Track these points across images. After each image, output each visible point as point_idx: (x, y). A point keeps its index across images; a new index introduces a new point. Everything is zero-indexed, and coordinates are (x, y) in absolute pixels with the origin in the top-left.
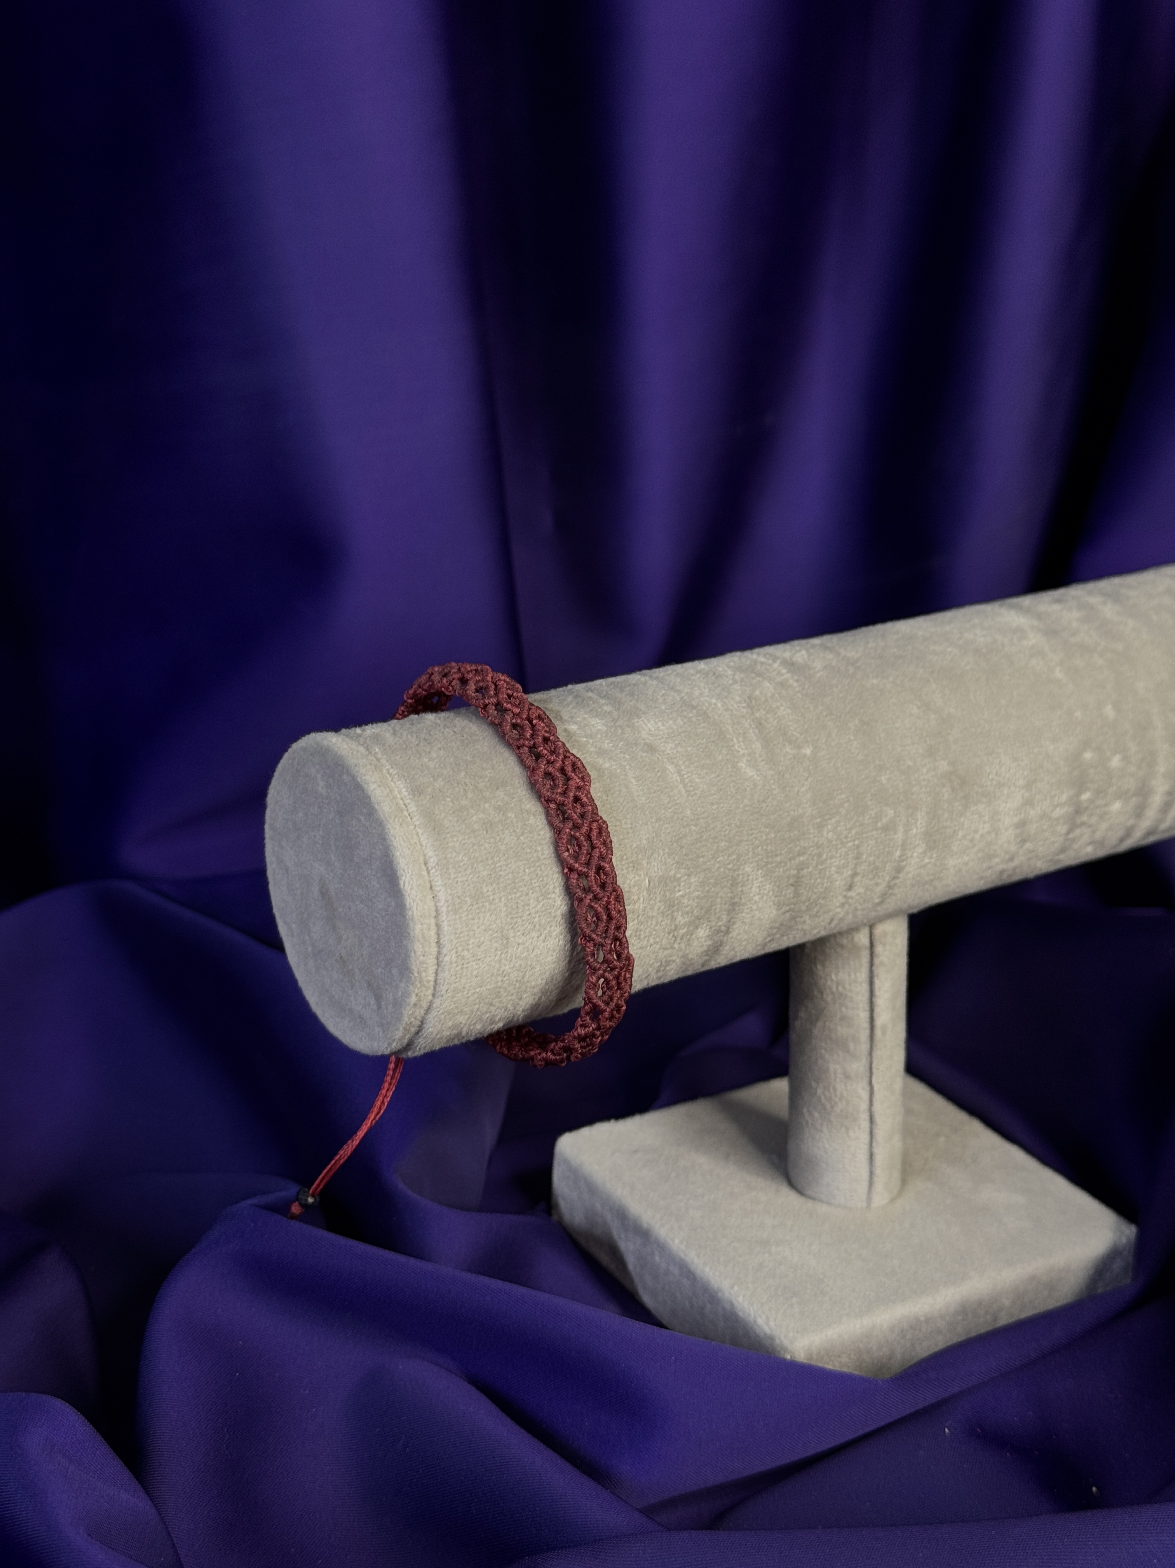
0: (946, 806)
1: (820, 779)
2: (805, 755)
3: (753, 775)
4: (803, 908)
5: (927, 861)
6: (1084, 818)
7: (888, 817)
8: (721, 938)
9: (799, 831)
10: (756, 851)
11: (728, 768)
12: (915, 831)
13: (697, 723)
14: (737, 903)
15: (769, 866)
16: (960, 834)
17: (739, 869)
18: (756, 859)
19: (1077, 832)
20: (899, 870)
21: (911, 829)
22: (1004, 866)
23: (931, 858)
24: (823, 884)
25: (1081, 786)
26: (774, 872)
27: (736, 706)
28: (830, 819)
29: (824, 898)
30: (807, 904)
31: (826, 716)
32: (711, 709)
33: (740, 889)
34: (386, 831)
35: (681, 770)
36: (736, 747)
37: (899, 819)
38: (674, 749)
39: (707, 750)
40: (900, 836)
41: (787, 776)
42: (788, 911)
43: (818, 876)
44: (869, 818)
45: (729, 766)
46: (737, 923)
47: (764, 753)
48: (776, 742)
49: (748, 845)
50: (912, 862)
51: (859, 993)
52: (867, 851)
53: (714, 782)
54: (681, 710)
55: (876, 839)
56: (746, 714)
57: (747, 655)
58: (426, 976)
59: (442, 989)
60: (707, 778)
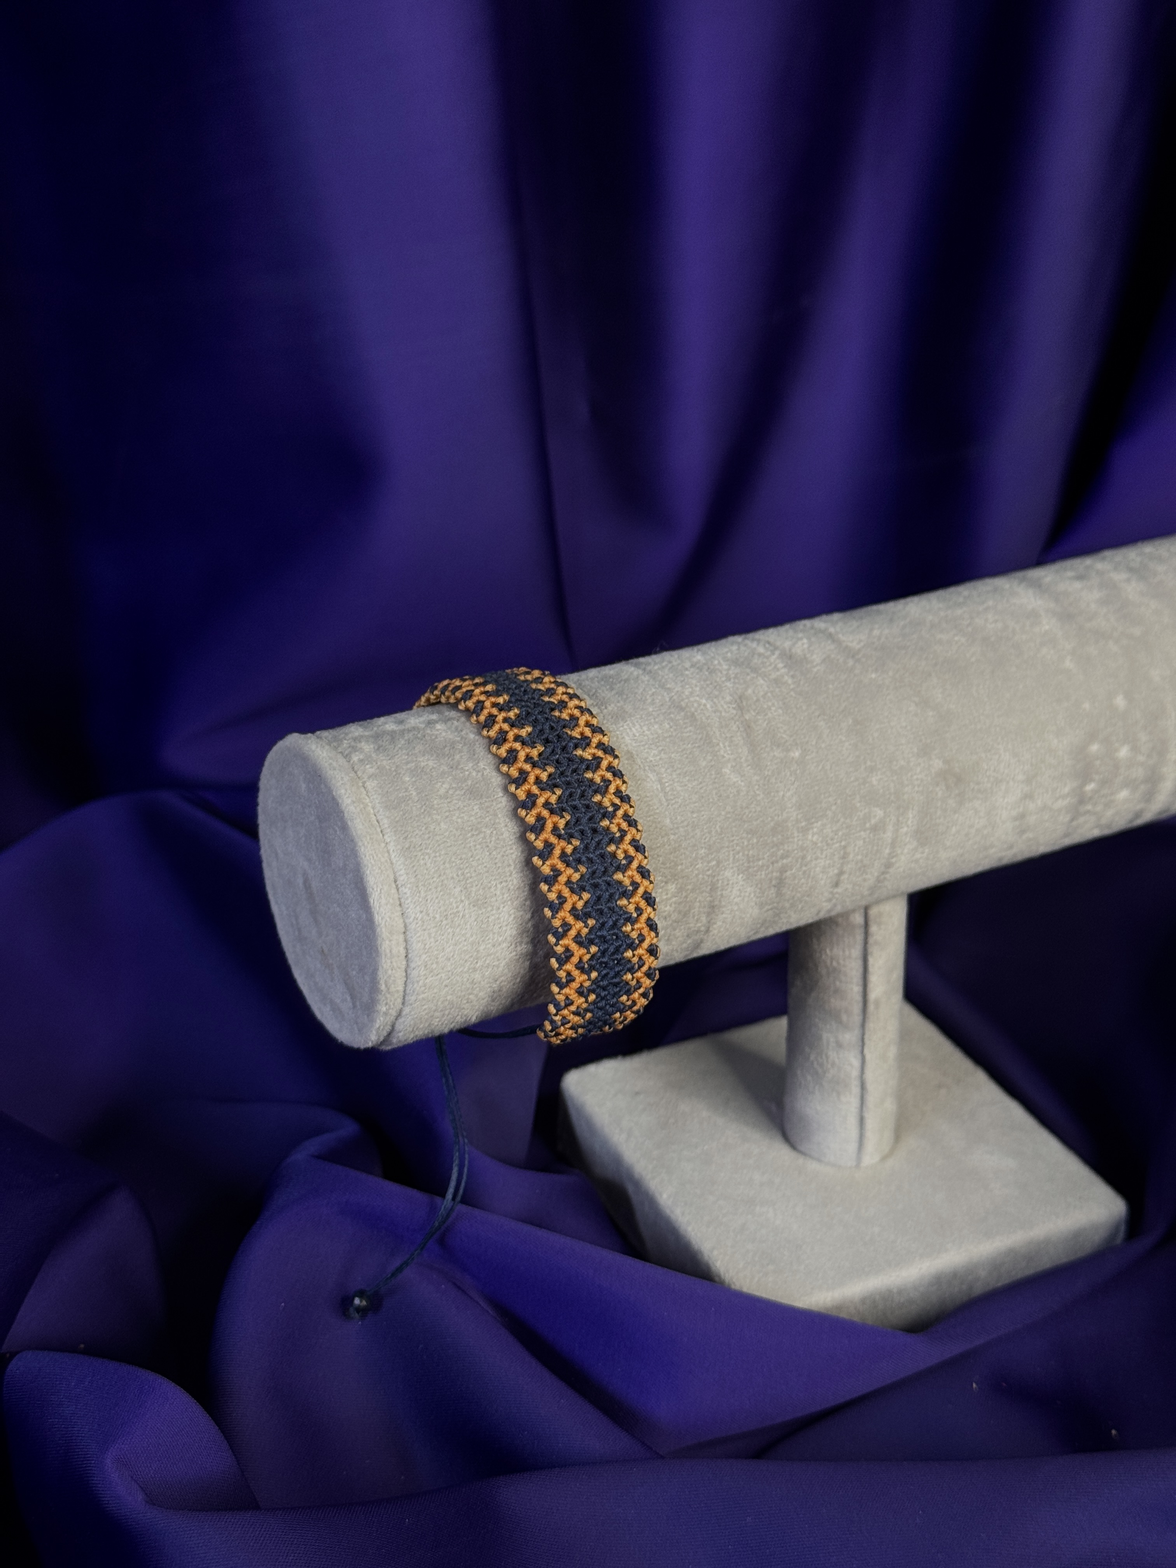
0: (939, 804)
1: (806, 782)
2: (793, 758)
3: (738, 781)
4: (787, 905)
5: (918, 856)
6: (1089, 807)
7: (878, 817)
8: (702, 936)
9: (783, 836)
10: (737, 857)
11: (711, 775)
12: (905, 829)
13: (684, 726)
14: (716, 906)
15: (750, 870)
16: (954, 830)
17: (719, 875)
18: (737, 864)
19: (1081, 820)
20: (888, 865)
21: (902, 828)
22: (1004, 854)
23: (923, 853)
24: (807, 884)
25: (1085, 776)
26: (756, 876)
27: (725, 706)
28: (817, 822)
29: (808, 896)
30: (791, 901)
31: (819, 716)
32: (699, 711)
33: (719, 893)
34: (357, 848)
35: (663, 778)
36: (722, 752)
37: (888, 820)
38: (657, 756)
39: (691, 756)
40: (888, 835)
41: (773, 780)
42: (771, 909)
43: (802, 877)
44: (856, 821)
45: (713, 773)
46: (718, 923)
47: (749, 758)
48: (764, 746)
49: (729, 852)
50: (903, 858)
51: (853, 968)
52: (854, 850)
53: (696, 790)
54: (669, 711)
55: (864, 839)
56: (735, 716)
57: (747, 642)
58: (395, 987)
59: (411, 998)
60: (689, 785)
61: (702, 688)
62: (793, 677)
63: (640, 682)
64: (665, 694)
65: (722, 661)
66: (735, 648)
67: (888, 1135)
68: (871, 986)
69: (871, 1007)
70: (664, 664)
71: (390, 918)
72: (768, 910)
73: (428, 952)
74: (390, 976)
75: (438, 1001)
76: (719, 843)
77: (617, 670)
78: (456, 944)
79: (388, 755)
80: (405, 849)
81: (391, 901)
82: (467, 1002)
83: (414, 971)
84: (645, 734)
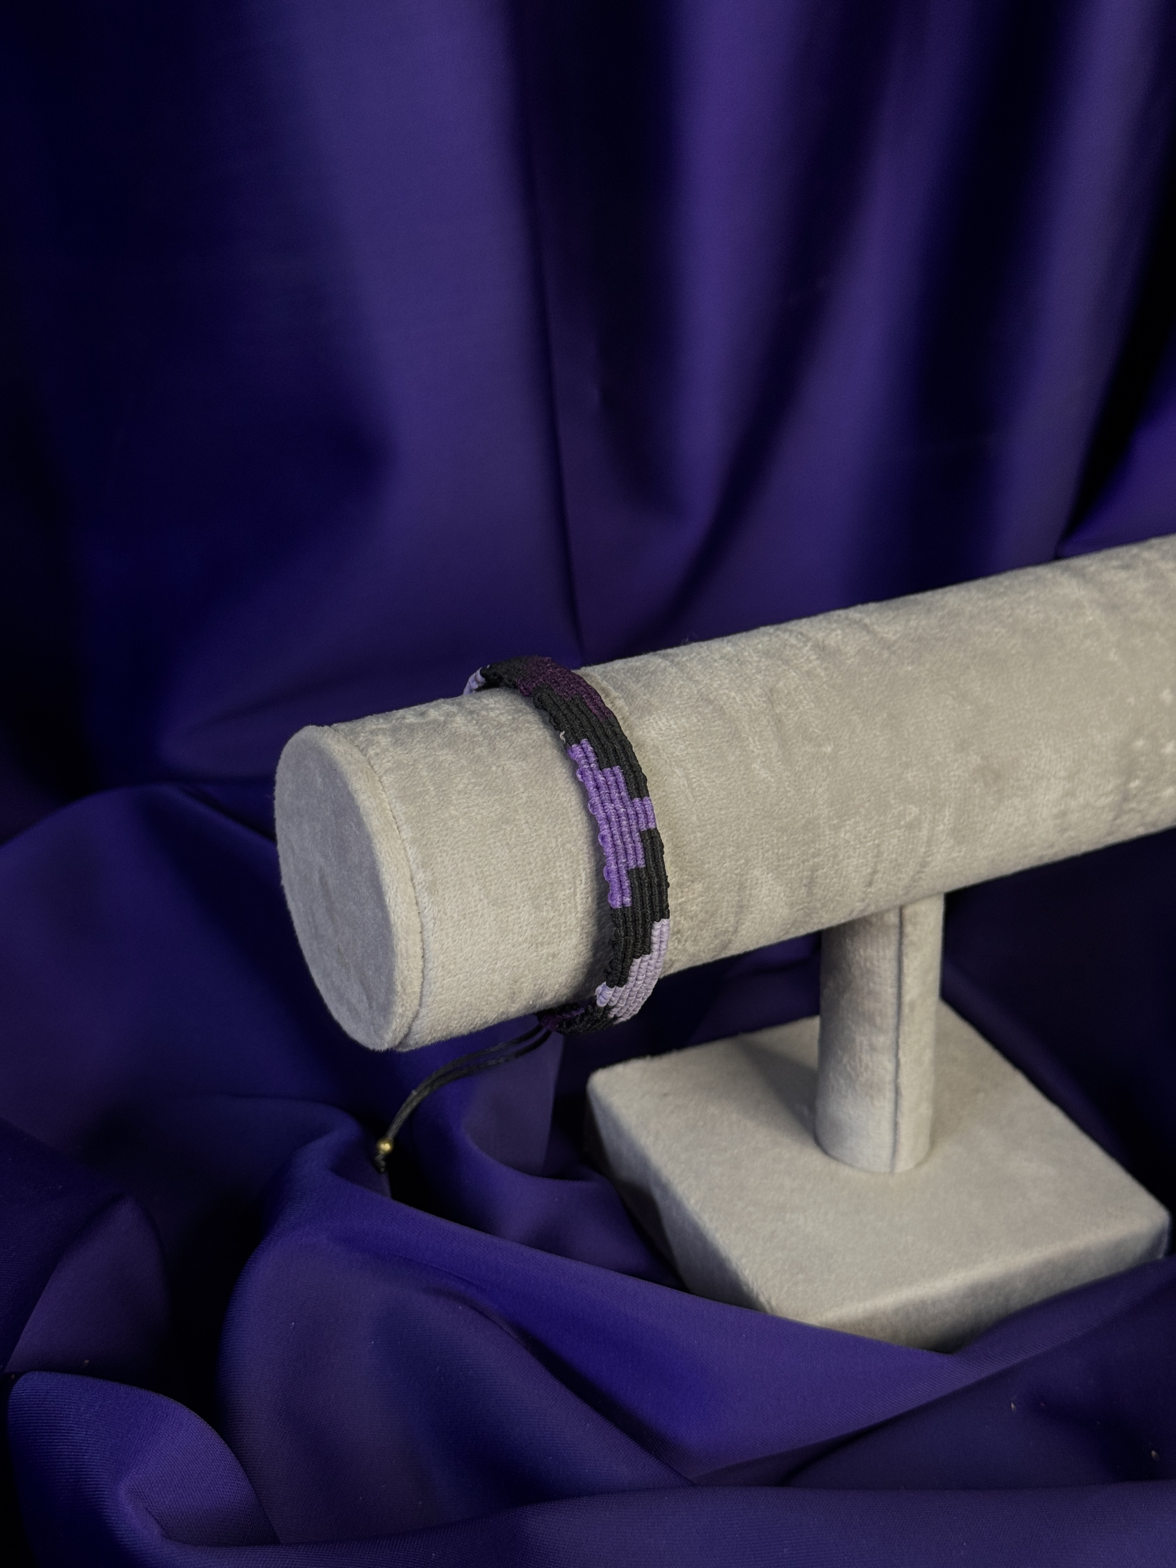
0: (977, 801)
1: (839, 779)
2: (825, 753)
3: (768, 777)
4: (819, 905)
5: (955, 855)
6: (1133, 805)
7: (913, 815)
8: (729, 937)
9: (814, 834)
10: (766, 855)
11: (740, 770)
12: (942, 827)
13: (713, 720)
14: (745, 905)
15: (780, 869)
16: (992, 828)
17: (747, 873)
18: (766, 863)
19: (1125, 818)
20: (924, 864)
21: (938, 826)
22: (1044, 853)
23: (960, 851)
24: (840, 883)
25: (1129, 774)
26: (786, 875)
27: (755, 700)
28: (850, 820)
29: (840, 896)
30: (822, 901)
31: (852, 710)
32: (728, 705)
33: (748, 892)
34: (372, 845)
35: (690, 773)
36: (751, 747)
37: (924, 817)
38: (683, 751)
39: (719, 751)
40: (924, 833)
41: (804, 776)
42: (802, 909)
43: (834, 876)
44: (891, 818)
45: (742, 768)
46: (747, 923)
47: (780, 753)
48: (795, 741)
49: (758, 850)
50: (939, 857)
51: (886, 969)
52: (888, 849)
53: (724, 786)
54: (697, 704)
55: (899, 837)
56: (766, 709)
57: (779, 632)
58: (411, 989)
59: (428, 1000)
60: (717, 781)
61: (731, 680)
62: (826, 669)
63: (667, 674)
64: (694, 686)
65: (752, 653)
66: (766, 639)
67: (924, 1140)
68: (905, 988)
69: (906, 1010)
70: (692, 656)
71: (406, 917)
72: (798, 910)
73: (445, 952)
74: (405, 978)
75: (456, 1003)
76: (747, 841)
77: (643, 661)
78: (474, 945)
79: (406, 749)
80: (422, 846)
81: (407, 899)
82: (487, 1004)
83: (431, 971)
84: (672, 728)
